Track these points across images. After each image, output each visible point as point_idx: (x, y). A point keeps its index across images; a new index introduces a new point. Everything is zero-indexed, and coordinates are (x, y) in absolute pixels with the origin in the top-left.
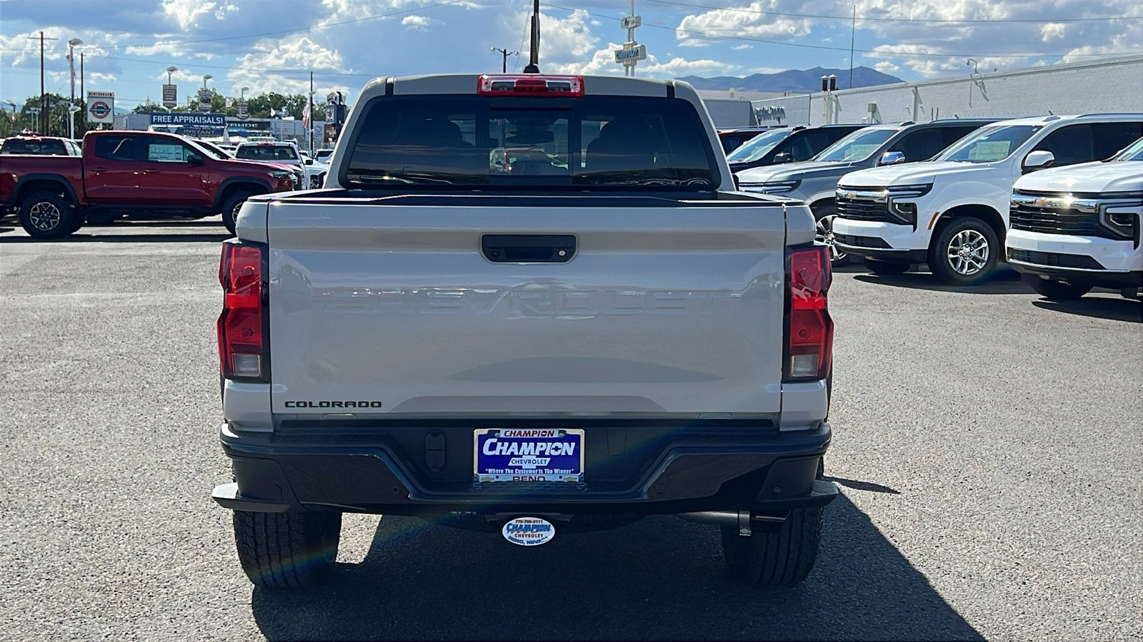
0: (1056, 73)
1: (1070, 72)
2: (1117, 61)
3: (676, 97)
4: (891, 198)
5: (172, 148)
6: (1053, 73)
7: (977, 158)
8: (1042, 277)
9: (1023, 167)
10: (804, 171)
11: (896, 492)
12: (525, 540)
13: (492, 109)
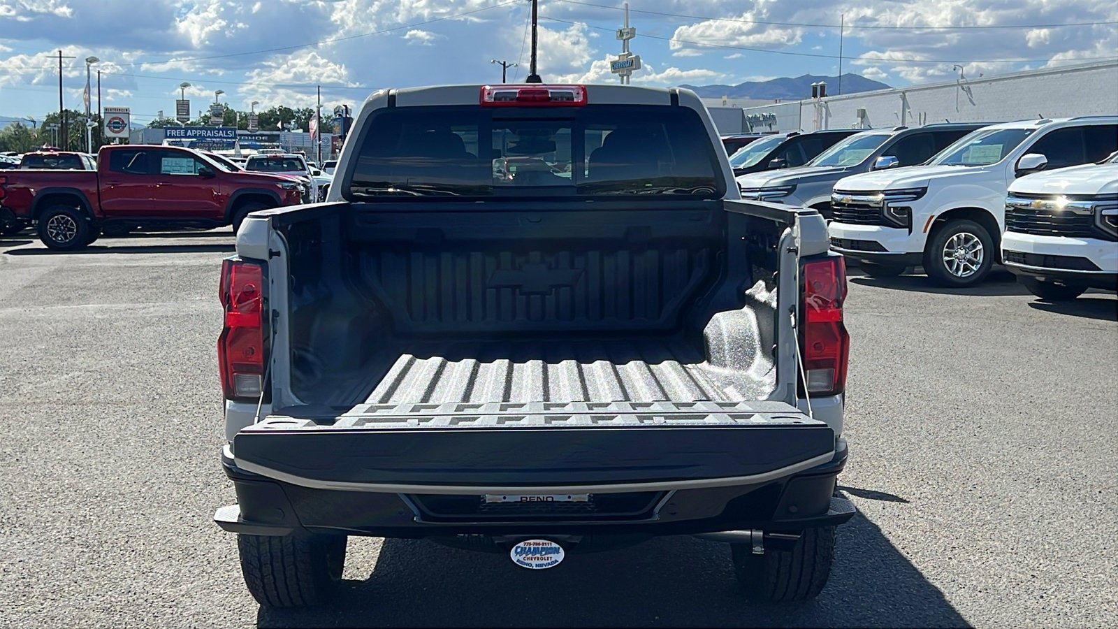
0: (1041, 77)
1: (1055, 76)
2: (1100, 65)
3: (680, 105)
4: (886, 202)
5: (184, 161)
6: (1038, 78)
7: (970, 161)
8: (1037, 278)
9: (1016, 170)
10: (799, 177)
11: (905, 501)
12: (534, 564)
13: (495, 120)
